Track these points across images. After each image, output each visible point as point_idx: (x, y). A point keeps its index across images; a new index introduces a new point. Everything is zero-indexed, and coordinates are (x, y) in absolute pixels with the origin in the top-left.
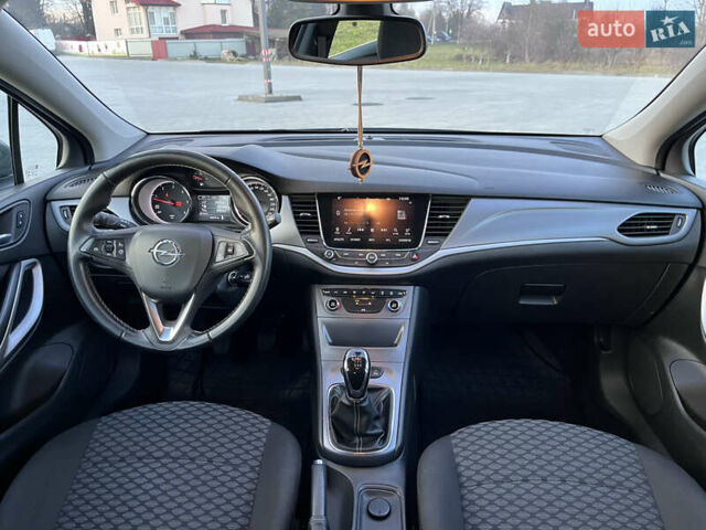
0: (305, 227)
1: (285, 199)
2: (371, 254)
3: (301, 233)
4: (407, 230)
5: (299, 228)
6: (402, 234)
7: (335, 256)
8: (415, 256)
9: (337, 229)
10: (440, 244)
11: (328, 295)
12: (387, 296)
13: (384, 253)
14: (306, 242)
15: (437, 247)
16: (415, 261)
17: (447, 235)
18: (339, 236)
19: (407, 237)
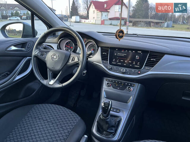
0: (104, 58)
1: (100, 48)
2: (123, 69)
3: (102, 59)
4: (138, 63)
5: (102, 58)
6: (136, 64)
7: (111, 68)
8: (139, 72)
9: (114, 60)
10: (150, 69)
11: (107, 81)
12: (128, 85)
13: (128, 69)
14: (103, 62)
15: (148, 70)
16: (139, 74)
17: (153, 67)
18: (114, 62)
19: (138, 65)
